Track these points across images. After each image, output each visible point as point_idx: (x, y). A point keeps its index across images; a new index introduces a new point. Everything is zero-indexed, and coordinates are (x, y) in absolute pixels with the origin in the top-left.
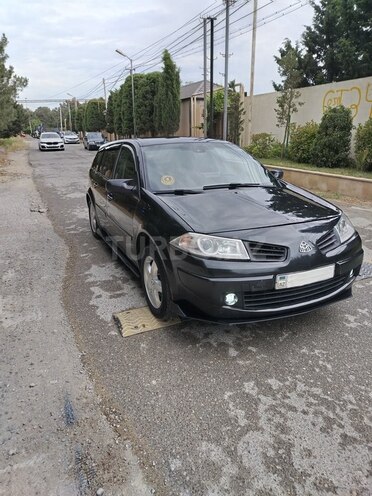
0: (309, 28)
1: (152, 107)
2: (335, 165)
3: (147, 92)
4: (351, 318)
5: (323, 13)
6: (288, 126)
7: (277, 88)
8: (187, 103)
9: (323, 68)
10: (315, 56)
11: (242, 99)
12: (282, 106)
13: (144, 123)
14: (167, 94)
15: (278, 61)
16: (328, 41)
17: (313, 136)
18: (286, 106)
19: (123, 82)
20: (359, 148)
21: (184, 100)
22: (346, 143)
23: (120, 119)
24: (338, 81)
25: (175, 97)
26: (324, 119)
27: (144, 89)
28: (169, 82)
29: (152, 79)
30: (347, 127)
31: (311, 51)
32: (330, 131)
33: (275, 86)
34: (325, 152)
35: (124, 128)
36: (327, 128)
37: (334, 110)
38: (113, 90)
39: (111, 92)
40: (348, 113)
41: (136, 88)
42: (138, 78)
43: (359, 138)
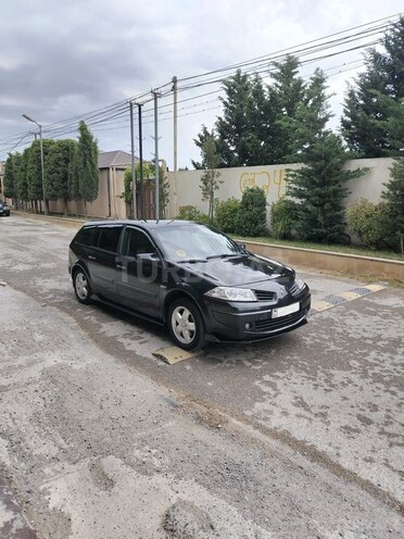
0: (220, 118)
1: (66, 174)
2: (256, 235)
3: (59, 159)
4: (308, 339)
5: (231, 108)
6: (211, 201)
7: (197, 166)
8: (106, 172)
9: (235, 151)
10: (226, 140)
11: (166, 174)
12: (205, 184)
13: (57, 190)
14: (85, 163)
15: (198, 144)
16: (237, 131)
17: (236, 210)
18: (209, 183)
19: (29, 146)
20: (274, 221)
21: (102, 169)
22: (263, 218)
23: (25, 184)
24: (249, 165)
25: (93, 166)
26: (244, 197)
27: (56, 156)
28: (87, 152)
29: (66, 147)
30: (263, 204)
31: (223, 137)
32: (250, 207)
33: (194, 163)
34: (248, 224)
35: (30, 193)
36: (247, 204)
37: (252, 190)
38: (13, 153)
39: (10, 155)
40: (262, 193)
41: (46, 154)
42: (48, 144)
43: (274, 214)
